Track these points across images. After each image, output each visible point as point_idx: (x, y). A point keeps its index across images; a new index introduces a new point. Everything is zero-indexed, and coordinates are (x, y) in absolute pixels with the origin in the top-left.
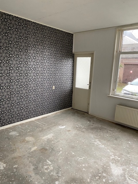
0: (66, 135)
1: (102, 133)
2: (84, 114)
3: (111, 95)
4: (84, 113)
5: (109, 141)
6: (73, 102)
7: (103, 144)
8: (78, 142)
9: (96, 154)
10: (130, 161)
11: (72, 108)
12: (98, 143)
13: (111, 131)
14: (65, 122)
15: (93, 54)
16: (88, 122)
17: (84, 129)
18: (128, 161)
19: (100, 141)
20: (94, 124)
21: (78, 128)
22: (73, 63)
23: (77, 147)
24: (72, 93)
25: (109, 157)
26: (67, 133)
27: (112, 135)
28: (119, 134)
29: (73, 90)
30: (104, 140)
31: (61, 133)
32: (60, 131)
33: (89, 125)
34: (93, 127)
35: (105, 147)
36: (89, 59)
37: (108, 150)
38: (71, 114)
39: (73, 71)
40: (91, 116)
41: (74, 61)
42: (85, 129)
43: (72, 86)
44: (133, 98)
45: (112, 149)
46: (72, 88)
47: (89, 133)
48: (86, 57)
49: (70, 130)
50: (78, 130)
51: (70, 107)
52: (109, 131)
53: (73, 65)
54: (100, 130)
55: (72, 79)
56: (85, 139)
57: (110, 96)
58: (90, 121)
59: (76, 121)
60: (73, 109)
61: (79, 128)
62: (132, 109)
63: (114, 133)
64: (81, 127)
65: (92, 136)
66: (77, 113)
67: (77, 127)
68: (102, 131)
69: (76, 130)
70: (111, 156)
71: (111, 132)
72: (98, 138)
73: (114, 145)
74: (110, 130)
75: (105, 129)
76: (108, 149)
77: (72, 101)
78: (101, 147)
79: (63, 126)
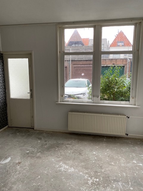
0: (18, 172)
1: (63, 151)
2: (29, 132)
3: (60, 102)
4: (28, 129)
5: (74, 159)
6: (9, 118)
7: (71, 167)
8: (39, 177)
9: (71, 186)
10: (108, 177)
11: (8, 127)
12: (64, 168)
13: (70, 144)
14: (7, 150)
15: (31, 54)
16: (39, 141)
17: (38, 152)
18: (107, 179)
19: (65, 163)
20: (47, 142)
21: (30, 155)
22: (3, 65)
23: (42, 186)
24: (7, 106)
25: (87, 183)
26: (18, 167)
27: (73, 150)
28: (79, 146)
29: (8, 102)
30: (69, 160)
31: (9, 172)
32: (5, 169)
33: (42, 145)
34: (47, 146)
35: (76, 170)
36: (26, 60)
37: (81, 173)
38: (11, 135)
39: (4, 77)
40: (38, 131)
41: (3, 63)
42: (40, 152)
43: (5, 97)
44: (84, 102)
45: (84, 169)
46: (5, 99)
47: (47, 156)
48: (21, 59)
49: (20, 161)
50: (32, 157)
51: (6, 126)
52: (68, 146)
53: (3, 69)
54: (58, 147)
55: (3, 87)
56: (46, 167)
57: (59, 104)
58: (40, 139)
59: (22, 145)
60: (11, 128)
61: (31, 153)
62: (86, 113)
63: (74, 147)
64: (33, 152)
65: (53, 160)
66: (18, 132)
67: (28, 154)
68: (61, 148)
69: (29, 158)
70: (88, 180)
71: (71, 146)
72: (61, 160)
73: (82, 162)
74: (68, 144)
75: (63, 144)
76: (79, 171)
77: (7, 118)
78: (70, 171)
79: (6, 158)
